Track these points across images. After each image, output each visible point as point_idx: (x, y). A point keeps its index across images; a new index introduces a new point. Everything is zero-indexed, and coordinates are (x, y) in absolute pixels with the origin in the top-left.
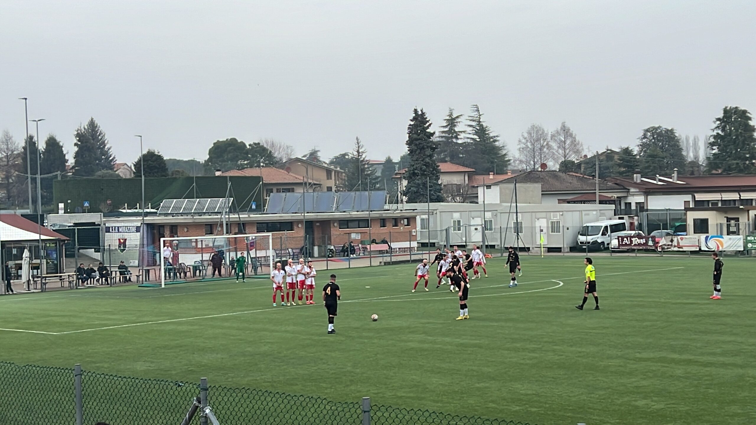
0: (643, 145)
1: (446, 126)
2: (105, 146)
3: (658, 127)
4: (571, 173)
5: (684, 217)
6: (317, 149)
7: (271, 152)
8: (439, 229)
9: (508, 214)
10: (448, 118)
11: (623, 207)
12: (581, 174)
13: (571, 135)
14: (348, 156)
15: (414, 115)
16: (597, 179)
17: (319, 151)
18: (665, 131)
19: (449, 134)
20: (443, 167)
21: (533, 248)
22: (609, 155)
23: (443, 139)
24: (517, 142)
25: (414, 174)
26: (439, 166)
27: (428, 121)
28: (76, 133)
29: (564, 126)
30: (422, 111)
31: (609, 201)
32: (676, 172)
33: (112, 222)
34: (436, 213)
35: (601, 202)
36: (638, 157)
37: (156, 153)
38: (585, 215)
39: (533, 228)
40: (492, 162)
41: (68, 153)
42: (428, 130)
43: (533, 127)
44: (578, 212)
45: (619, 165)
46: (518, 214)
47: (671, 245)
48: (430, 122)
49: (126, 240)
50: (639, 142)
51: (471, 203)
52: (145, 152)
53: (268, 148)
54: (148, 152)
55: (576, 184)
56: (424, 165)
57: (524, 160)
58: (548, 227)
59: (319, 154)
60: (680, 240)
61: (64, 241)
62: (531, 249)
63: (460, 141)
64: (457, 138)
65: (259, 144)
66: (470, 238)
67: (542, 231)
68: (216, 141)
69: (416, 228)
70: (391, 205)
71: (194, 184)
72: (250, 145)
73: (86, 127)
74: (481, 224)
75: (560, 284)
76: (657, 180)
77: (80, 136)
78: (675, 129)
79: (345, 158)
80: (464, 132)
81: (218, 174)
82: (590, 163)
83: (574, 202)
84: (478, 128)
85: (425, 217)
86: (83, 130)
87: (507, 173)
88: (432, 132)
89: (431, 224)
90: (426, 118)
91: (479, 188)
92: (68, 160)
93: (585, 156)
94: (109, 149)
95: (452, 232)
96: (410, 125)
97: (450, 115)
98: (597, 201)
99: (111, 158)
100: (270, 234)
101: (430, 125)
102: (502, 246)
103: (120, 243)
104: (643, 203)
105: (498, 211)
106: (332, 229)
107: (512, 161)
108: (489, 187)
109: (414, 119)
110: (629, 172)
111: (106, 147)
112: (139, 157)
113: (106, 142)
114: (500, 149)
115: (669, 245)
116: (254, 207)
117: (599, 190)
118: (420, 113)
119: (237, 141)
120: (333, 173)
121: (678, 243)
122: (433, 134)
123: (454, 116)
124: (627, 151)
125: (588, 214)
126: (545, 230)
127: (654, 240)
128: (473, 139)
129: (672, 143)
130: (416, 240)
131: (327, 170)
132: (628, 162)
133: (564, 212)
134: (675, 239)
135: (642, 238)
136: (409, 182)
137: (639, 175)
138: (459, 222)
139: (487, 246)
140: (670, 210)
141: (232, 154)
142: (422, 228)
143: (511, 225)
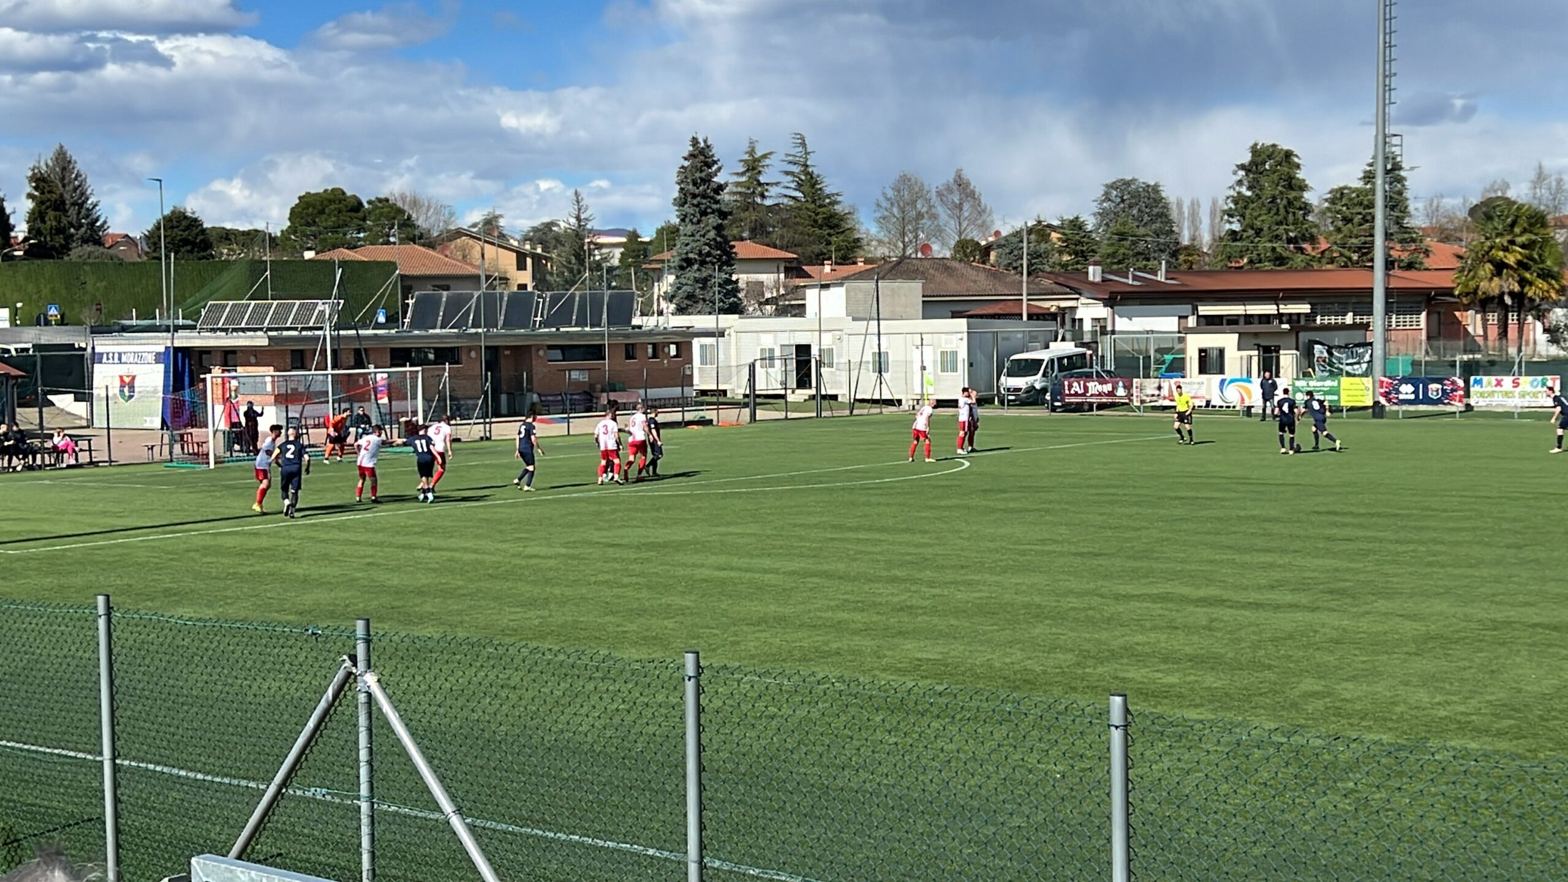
0: (1102, 214)
1: (743, 174)
2: (87, 199)
3: (1132, 180)
4: (972, 264)
5: (1179, 345)
7: (409, 217)
8: (736, 363)
9: (863, 337)
10: (746, 157)
11: (1069, 327)
12: (992, 265)
13: (973, 193)
15: (691, 148)
18: (1143, 188)
19: (749, 188)
21: (907, 400)
22: (1041, 231)
26: (734, 247)
27: (715, 162)
28: (30, 173)
29: (960, 177)
31: (1043, 315)
32: (1163, 262)
34: (730, 334)
35: (1031, 317)
36: (1095, 235)
37: (189, 214)
38: (1003, 339)
39: (907, 363)
43: (903, 178)
44: (991, 335)
45: (1061, 251)
46: (881, 337)
47: (1158, 395)
49: (134, 378)
51: (791, 316)
52: (167, 212)
53: (406, 208)
54: (173, 212)
55: (984, 283)
56: (706, 244)
57: (886, 240)
58: (935, 362)
62: (904, 402)
63: (768, 202)
64: (763, 196)
65: (387, 200)
67: (924, 368)
68: (303, 194)
69: (691, 362)
70: (645, 318)
71: (268, 273)
72: (369, 202)
73: (50, 163)
77: (40, 181)
78: (1161, 184)
79: (551, 230)
80: (777, 184)
81: (309, 255)
83: (981, 317)
84: (803, 178)
85: (709, 341)
86: (44, 168)
88: (722, 182)
89: (723, 357)
90: (713, 156)
91: (807, 289)
92: (14, 227)
93: (997, 233)
94: (95, 206)
95: (761, 370)
96: (683, 167)
97: (752, 152)
98: (1025, 317)
99: (98, 224)
100: (419, 368)
101: (719, 169)
102: (852, 397)
103: (123, 383)
104: (1106, 319)
105: (844, 332)
106: (534, 362)
107: (864, 242)
108: (825, 287)
109: (692, 156)
110: (1078, 263)
111: (89, 202)
112: (155, 221)
113: (89, 192)
114: (842, 218)
115: (1153, 395)
116: (382, 319)
117: (1029, 295)
118: (702, 145)
119: (344, 193)
120: (529, 261)
122: (720, 188)
123: (759, 154)
124: (1076, 224)
125: (1008, 339)
126: (930, 368)
127: (1128, 387)
128: (794, 198)
129: (1156, 210)
130: (692, 385)
131: (517, 252)
132: (1076, 245)
133: (965, 335)
134: (1165, 384)
135: (1106, 383)
136: (677, 277)
137: (1099, 269)
138: (772, 350)
139: (824, 397)
140: (1152, 332)
141: (334, 219)
142: (703, 362)
143: (868, 357)
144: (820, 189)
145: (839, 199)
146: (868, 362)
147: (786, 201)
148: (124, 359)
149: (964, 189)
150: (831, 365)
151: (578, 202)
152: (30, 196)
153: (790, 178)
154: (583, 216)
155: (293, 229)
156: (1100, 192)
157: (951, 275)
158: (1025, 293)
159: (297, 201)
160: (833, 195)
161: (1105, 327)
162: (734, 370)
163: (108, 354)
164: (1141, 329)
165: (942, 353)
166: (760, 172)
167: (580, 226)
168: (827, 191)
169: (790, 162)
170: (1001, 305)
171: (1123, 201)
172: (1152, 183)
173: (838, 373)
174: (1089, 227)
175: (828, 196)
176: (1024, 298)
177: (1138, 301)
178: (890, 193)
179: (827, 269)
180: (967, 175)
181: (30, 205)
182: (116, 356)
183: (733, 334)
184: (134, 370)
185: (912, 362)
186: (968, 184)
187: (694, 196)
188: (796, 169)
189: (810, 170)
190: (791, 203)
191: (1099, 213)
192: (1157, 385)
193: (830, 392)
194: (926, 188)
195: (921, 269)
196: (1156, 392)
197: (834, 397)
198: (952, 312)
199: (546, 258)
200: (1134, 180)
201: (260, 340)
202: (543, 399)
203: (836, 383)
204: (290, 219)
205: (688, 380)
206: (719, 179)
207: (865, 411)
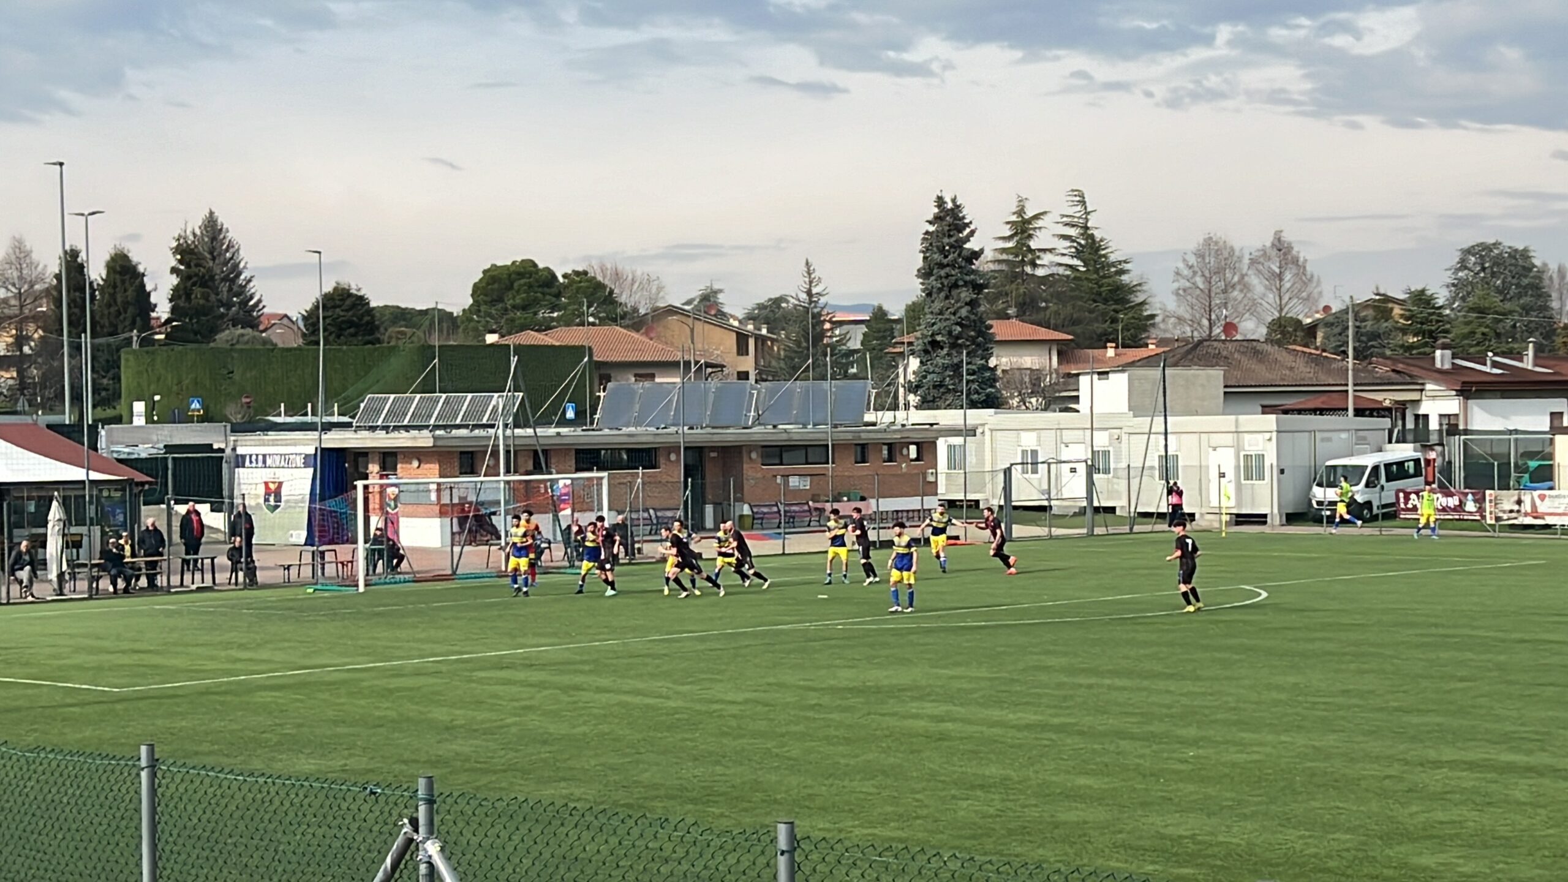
0: (1458, 286)
1: (1009, 238)
2: (240, 274)
3: (1494, 244)
4: (1290, 347)
5: (1548, 450)
6: (716, 287)
7: (611, 292)
8: (988, 468)
9: (1146, 436)
10: (1014, 218)
11: (1410, 425)
12: (1317, 348)
13: (1295, 261)
14: (787, 302)
15: (936, 210)
16: (1350, 360)
17: (721, 291)
18: (1509, 254)
19: (1017, 256)
20: (1000, 329)
21: (1202, 515)
22: (1382, 305)
23: (1004, 267)
24: (1171, 276)
25: (935, 345)
26: (991, 327)
27: (967, 225)
28: (175, 244)
29: (1279, 240)
30: (954, 200)
31: (1378, 410)
32: (1531, 345)
33: (248, 445)
34: (983, 433)
35: (1359, 412)
36: (1448, 312)
37: (353, 291)
38: (1323, 440)
39: (1202, 469)
40: (1114, 321)
41: (155, 289)
42: (967, 246)
43: (1208, 241)
44: (1307, 434)
45: (1404, 331)
46: (1169, 436)
47: (1518, 511)
48: (972, 227)
49: (280, 484)
50: (1448, 278)
51: (1061, 411)
52: (328, 288)
53: (606, 282)
54: (335, 289)
55: (1304, 371)
56: (957, 324)
57: (1187, 316)
58: (1238, 467)
59: (721, 298)
60: (1538, 502)
61: (143, 484)
62: (1197, 516)
63: (1040, 272)
64: (1034, 265)
65: (585, 273)
66: (1059, 491)
67: (1222, 475)
68: (488, 266)
69: (935, 466)
70: (880, 413)
71: (436, 360)
72: (565, 276)
73: (198, 232)
74: (1084, 458)
75: (1260, 594)
76: (1489, 363)
77: (185, 252)
78: (1531, 248)
79: (779, 307)
80: (1050, 250)
81: (491, 338)
82: (1335, 322)
83: (1300, 412)
84: (1083, 242)
85: (958, 441)
86: (191, 238)
87: (1147, 345)
88: (977, 249)
89: (971, 460)
90: (964, 218)
91: (1081, 378)
92: (155, 306)
93: (1327, 308)
94: (250, 281)
95: (1020, 476)
96: (927, 233)
97: (1020, 212)
98: (1351, 412)
99: (252, 303)
100: (605, 474)
101: (972, 233)
102: (1132, 510)
103: (268, 493)
104: (1457, 415)
105: (1124, 431)
106: (745, 466)
107: (1158, 319)
108: (1103, 374)
109: (937, 219)
110: (1426, 344)
111: (242, 277)
112: (314, 300)
113: (242, 265)
114: (1131, 290)
115: (1511, 511)
116: (570, 414)
117: (1355, 385)
118: (950, 205)
119: (535, 265)
120: (751, 342)
121: (1534, 505)
122: (976, 255)
123: (1029, 213)
124: (1421, 298)
125: (1329, 440)
126: (1230, 474)
127: (1480, 501)
128: (1070, 266)
129: (1525, 281)
130: (936, 494)
131: (737, 333)
132: (1422, 323)
133: (1274, 435)
134: (1527, 497)
135: (1451, 495)
136: (921, 362)
137: (1448, 353)
138: (1034, 453)
139: (1097, 510)
140: (1516, 432)
141: (524, 295)
142: (952, 465)
143: (1154, 461)
144: (1104, 256)
145: (1127, 266)
146: (1152, 468)
147: (1061, 270)
148: (269, 462)
149: (1285, 254)
150: (1107, 471)
151: (809, 274)
152: (174, 270)
153: (1068, 243)
154: (814, 291)
155: (475, 308)
156: (1455, 259)
157: (1261, 361)
158: (1350, 382)
159: (481, 275)
160: (1120, 262)
161: (1457, 425)
162: (988, 477)
163: (251, 456)
164: (1501, 428)
165: (1246, 456)
166: (1030, 236)
167: (811, 302)
168: (1113, 258)
169: (1066, 224)
170: (1324, 398)
171: (1483, 269)
172: (1521, 248)
173: (1115, 480)
174: (1440, 302)
175: (1113, 265)
176: (1350, 388)
177: (1499, 394)
178: (1192, 260)
179: (1111, 352)
180: (1287, 237)
181: (174, 280)
182: (260, 458)
183: (988, 433)
184: (282, 475)
185: (1208, 467)
186: (1290, 248)
187: (941, 266)
188: (1073, 232)
189: (1090, 232)
190: (1068, 273)
191: (1453, 285)
192: (1516, 498)
193: (1104, 504)
194: (1237, 253)
195: (1225, 353)
196: (1516, 507)
197: (1112, 510)
198: (1263, 406)
199: (772, 340)
200: (1496, 245)
201: (423, 439)
202: (755, 510)
203: (1111, 494)
204: (472, 295)
205: (931, 488)
206: (972, 245)
207: (1148, 528)
